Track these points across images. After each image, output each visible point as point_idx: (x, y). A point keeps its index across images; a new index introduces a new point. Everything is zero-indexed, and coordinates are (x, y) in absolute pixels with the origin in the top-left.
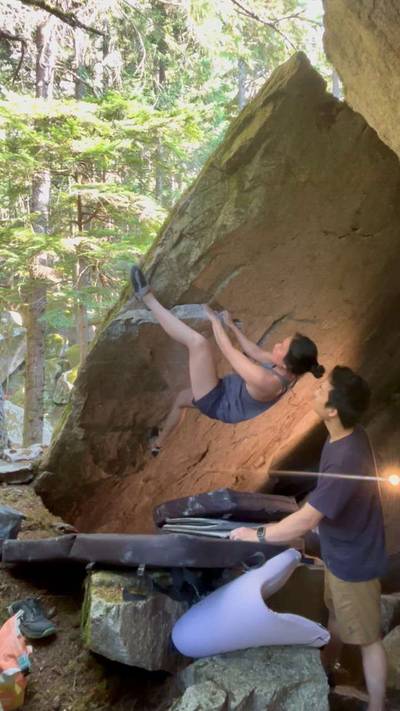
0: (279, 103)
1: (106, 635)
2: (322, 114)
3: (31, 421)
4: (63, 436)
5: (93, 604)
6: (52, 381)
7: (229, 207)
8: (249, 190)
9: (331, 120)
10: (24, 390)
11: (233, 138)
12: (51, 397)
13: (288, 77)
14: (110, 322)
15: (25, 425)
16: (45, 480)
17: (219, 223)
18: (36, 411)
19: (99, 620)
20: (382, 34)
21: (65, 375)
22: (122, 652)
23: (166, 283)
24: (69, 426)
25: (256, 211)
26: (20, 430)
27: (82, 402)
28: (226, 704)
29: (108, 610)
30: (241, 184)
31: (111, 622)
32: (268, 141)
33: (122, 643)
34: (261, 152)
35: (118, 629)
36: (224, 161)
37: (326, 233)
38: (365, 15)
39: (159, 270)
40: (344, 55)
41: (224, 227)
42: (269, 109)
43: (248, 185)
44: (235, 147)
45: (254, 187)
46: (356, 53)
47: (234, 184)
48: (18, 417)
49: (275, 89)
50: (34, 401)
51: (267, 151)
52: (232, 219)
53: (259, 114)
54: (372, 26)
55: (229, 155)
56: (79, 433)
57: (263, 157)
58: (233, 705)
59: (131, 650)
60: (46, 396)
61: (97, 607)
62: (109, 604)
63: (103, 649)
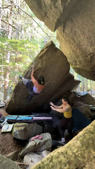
0: (48, 48)
1: (16, 135)
2: (55, 50)
3: (5, 96)
4: (11, 100)
5: (14, 130)
6: (9, 89)
7: (40, 64)
8: (43, 61)
9: (57, 51)
10: (4, 90)
11: (41, 53)
12: (9, 91)
13: (49, 45)
14: (19, 81)
15: (4, 97)
16: (7, 108)
17: (38, 66)
18: (6, 94)
19: (15, 132)
20: (65, 38)
21: (12, 87)
22: (19, 137)
23: (29, 75)
24: (12, 98)
25: (44, 64)
26: (3, 98)
27: (14, 95)
28: (36, 144)
29: (17, 130)
30: (42, 60)
31: (17, 132)
32: (46, 54)
33: (19, 136)
34: (45, 55)
35: (18, 134)
36: (39, 56)
37: (56, 68)
38: (62, 35)
39: (28, 73)
40: (60, 40)
41: (39, 67)
42: (47, 49)
43: (43, 60)
44: (41, 54)
45: (44, 61)
46: (61, 40)
47: (41, 60)
48: (3, 95)
49: (47, 46)
50: (6, 92)
51: (46, 55)
52: (40, 65)
53: (45, 49)
54: (63, 37)
55: (40, 56)
56: (13, 99)
57: (45, 56)
58: (37, 144)
59: (21, 137)
60: (8, 91)
61: (15, 130)
62: (17, 129)
63: (16, 137)
